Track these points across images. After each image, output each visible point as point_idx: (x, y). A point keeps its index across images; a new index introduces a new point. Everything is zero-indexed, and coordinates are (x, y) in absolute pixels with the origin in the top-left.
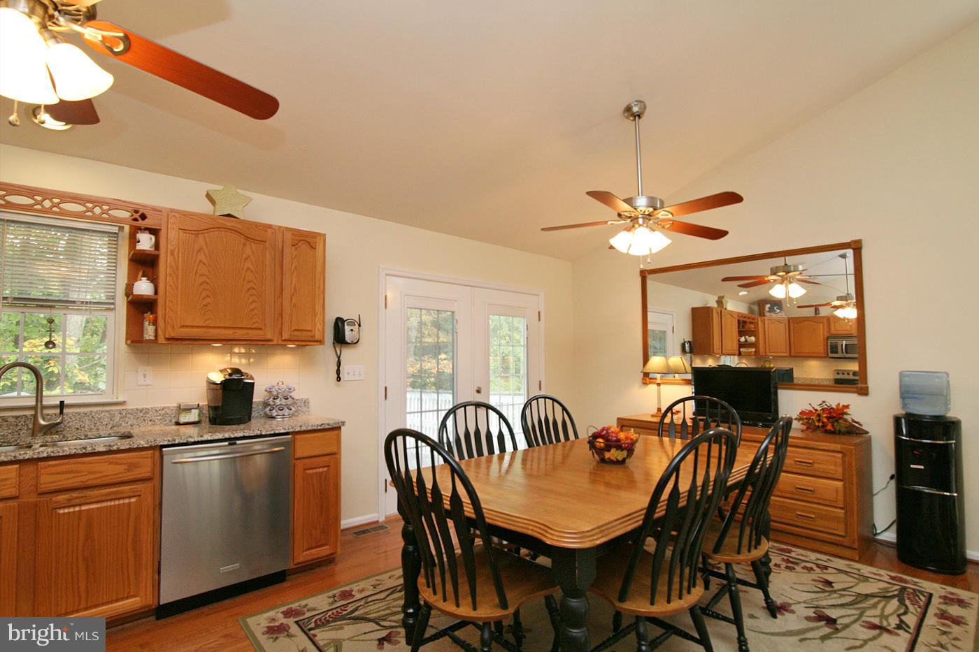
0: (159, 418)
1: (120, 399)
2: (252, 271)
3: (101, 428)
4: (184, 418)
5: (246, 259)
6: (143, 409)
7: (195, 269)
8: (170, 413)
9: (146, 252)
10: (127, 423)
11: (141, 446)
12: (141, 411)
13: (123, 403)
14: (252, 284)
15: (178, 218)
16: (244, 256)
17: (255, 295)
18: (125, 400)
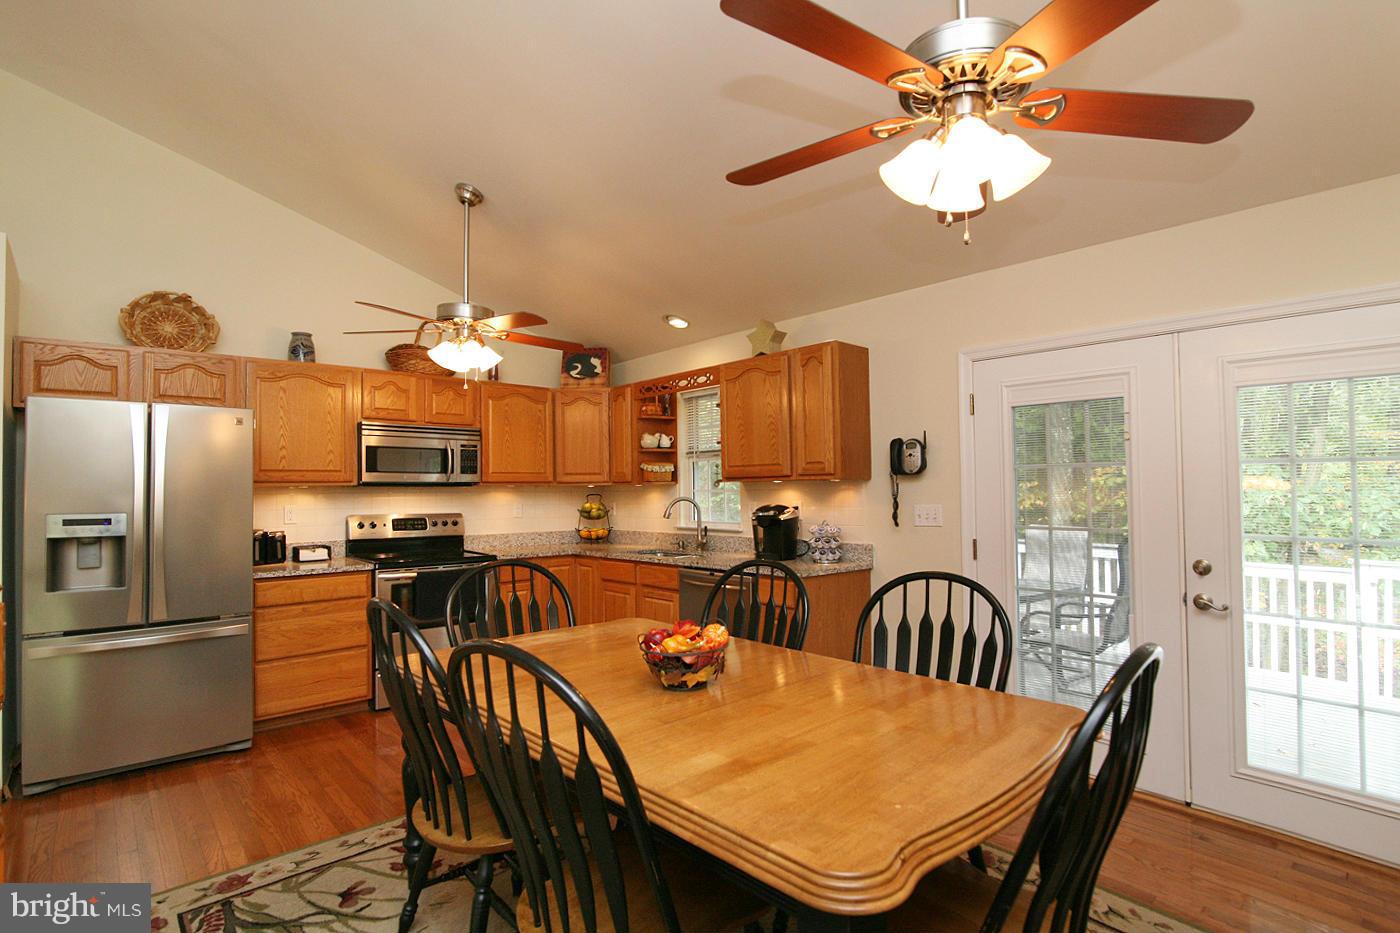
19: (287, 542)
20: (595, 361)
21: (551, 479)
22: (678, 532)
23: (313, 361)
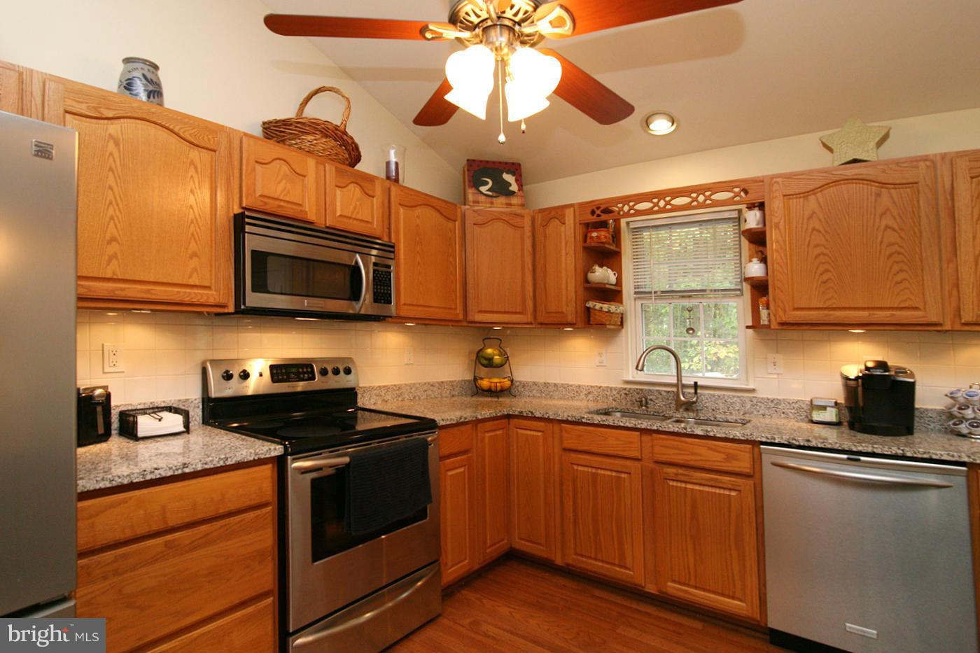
0: (793, 411)
1: (751, 386)
2: (894, 230)
3: (734, 412)
4: (817, 416)
5: (882, 215)
6: (774, 399)
7: (807, 239)
8: (805, 408)
9: (753, 231)
10: (759, 411)
11: (736, 437)
12: (772, 401)
13: (753, 391)
14: (896, 248)
15: (781, 183)
16: (879, 211)
17: (903, 262)
18: (754, 388)
19: (113, 403)
20: (508, 177)
21: (461, 317)
22: (628, 386)
23: (161, 104)
